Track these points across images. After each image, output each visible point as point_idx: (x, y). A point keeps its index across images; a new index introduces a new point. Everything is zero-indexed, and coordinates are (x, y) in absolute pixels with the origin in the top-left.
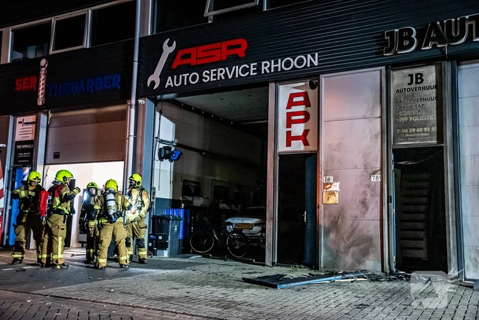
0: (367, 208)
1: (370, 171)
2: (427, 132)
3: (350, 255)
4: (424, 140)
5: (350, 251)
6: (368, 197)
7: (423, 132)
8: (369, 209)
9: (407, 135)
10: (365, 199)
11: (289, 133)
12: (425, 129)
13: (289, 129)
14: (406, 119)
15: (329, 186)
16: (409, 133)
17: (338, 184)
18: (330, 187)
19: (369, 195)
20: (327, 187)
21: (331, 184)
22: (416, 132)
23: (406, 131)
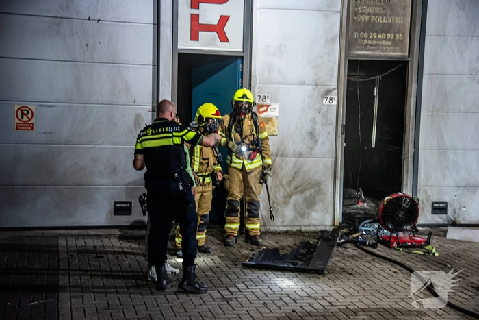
0: (316, 142)
1: (322, 89)
2: (390, 40)
3: (291, 206)
4: (386, 50)
5: (292, 201)
6: (318, 127)
7: (386, 39)
8: (319, 143)
9: (366, 42)
10: (314, 129)
11: (195, 18)
12: (389, 36)
13: (195, 11)
14: (367, 18)
15: (265, 108)
16: (368, 39)
17: (276, 106)
18: (266, 110)
19: (319, 123)
20: (262, 110)
21: (268, 106)
22: (377, 39)
23: (366, 35)
